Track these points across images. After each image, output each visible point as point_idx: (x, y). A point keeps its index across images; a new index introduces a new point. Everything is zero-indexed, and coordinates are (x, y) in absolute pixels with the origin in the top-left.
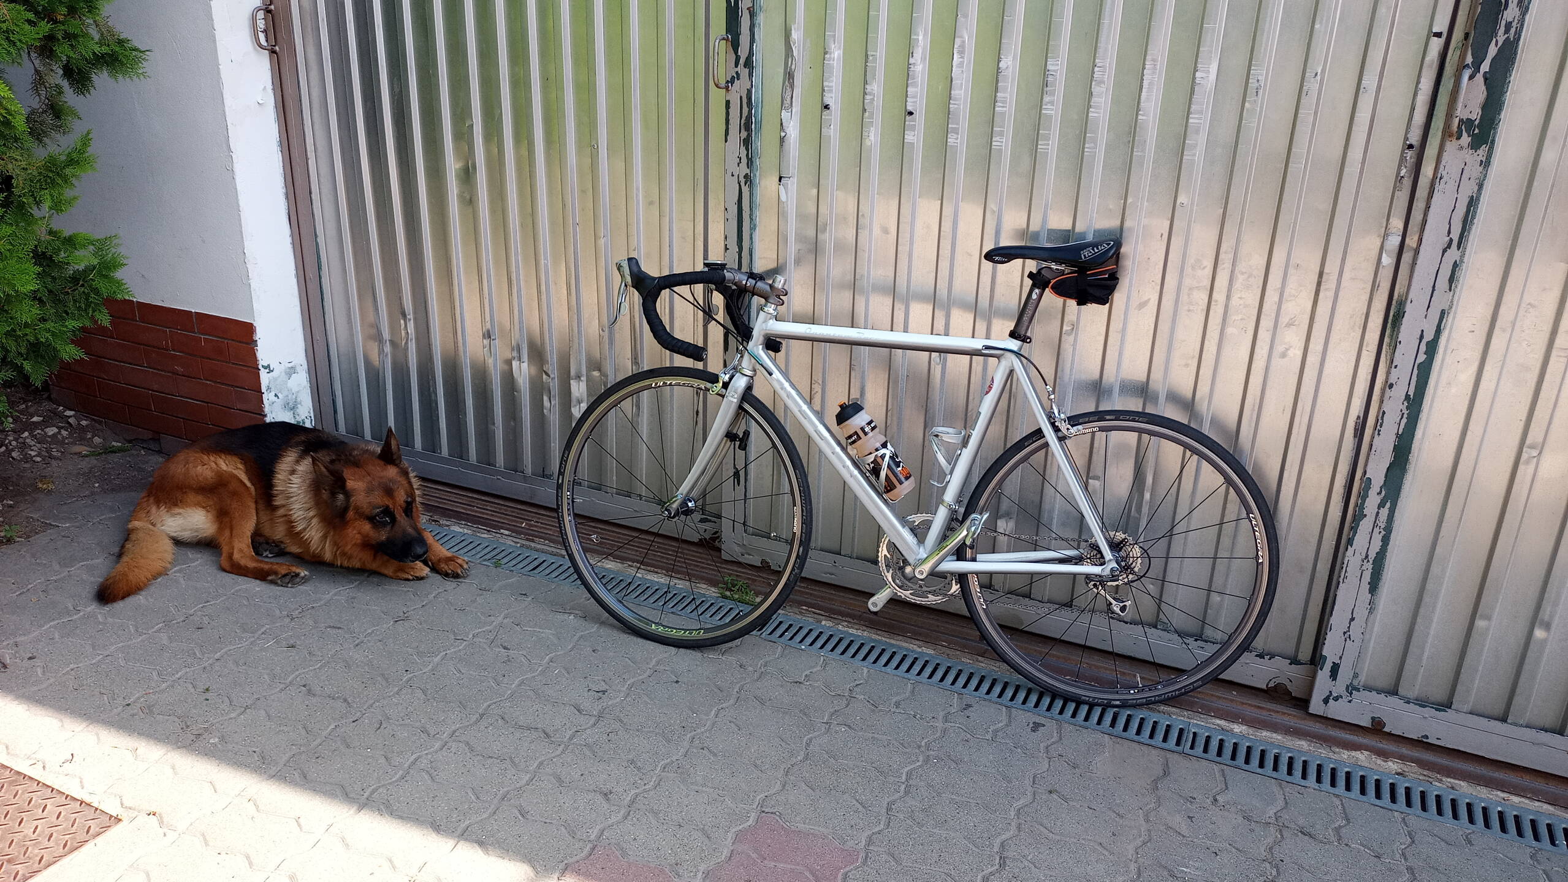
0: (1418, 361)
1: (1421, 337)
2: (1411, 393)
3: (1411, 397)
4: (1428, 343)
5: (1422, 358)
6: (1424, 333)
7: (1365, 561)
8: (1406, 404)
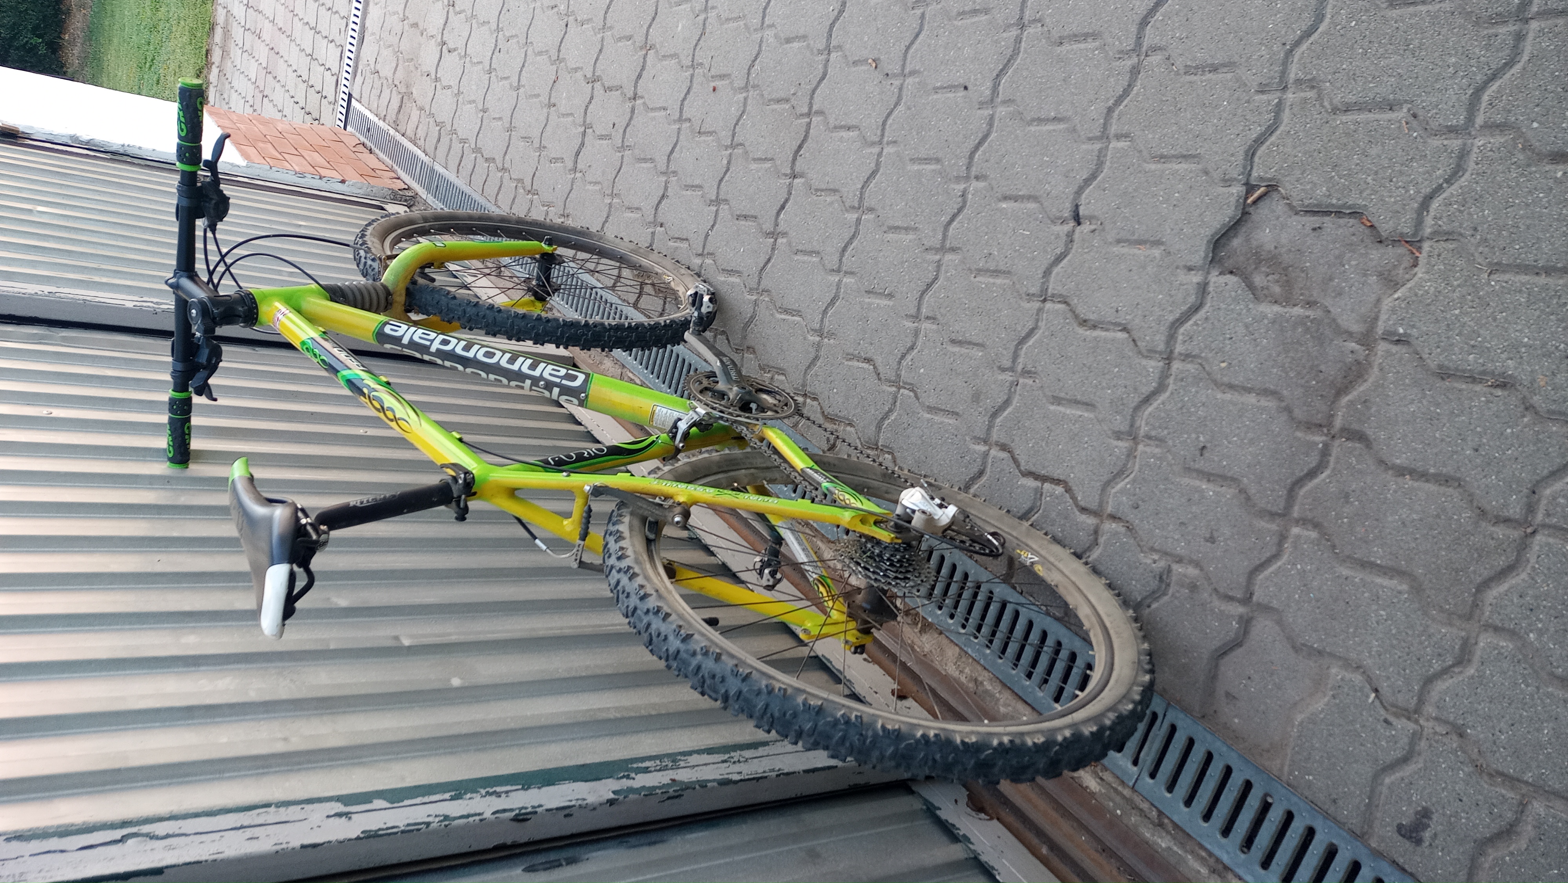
0: (389, 805)
1: (339, 815)
2: (447, 796)
3: (453, 793)
4: (345, 805)
5: (379, 803)
6: (333, 813)
7: (732, 760)
8: (469, 796)
